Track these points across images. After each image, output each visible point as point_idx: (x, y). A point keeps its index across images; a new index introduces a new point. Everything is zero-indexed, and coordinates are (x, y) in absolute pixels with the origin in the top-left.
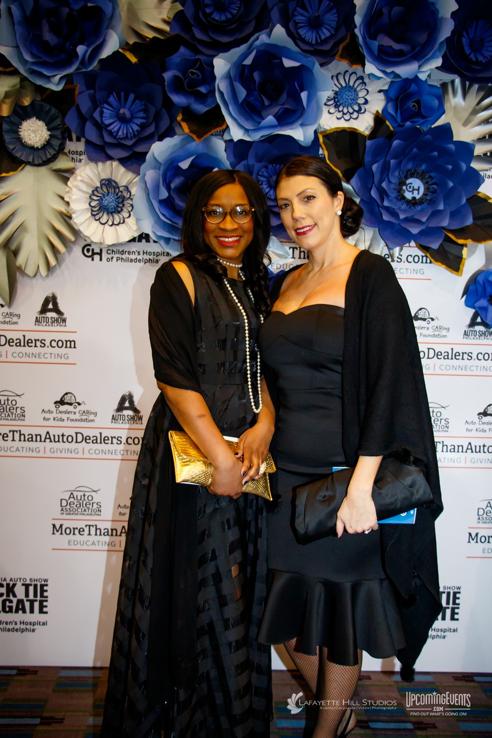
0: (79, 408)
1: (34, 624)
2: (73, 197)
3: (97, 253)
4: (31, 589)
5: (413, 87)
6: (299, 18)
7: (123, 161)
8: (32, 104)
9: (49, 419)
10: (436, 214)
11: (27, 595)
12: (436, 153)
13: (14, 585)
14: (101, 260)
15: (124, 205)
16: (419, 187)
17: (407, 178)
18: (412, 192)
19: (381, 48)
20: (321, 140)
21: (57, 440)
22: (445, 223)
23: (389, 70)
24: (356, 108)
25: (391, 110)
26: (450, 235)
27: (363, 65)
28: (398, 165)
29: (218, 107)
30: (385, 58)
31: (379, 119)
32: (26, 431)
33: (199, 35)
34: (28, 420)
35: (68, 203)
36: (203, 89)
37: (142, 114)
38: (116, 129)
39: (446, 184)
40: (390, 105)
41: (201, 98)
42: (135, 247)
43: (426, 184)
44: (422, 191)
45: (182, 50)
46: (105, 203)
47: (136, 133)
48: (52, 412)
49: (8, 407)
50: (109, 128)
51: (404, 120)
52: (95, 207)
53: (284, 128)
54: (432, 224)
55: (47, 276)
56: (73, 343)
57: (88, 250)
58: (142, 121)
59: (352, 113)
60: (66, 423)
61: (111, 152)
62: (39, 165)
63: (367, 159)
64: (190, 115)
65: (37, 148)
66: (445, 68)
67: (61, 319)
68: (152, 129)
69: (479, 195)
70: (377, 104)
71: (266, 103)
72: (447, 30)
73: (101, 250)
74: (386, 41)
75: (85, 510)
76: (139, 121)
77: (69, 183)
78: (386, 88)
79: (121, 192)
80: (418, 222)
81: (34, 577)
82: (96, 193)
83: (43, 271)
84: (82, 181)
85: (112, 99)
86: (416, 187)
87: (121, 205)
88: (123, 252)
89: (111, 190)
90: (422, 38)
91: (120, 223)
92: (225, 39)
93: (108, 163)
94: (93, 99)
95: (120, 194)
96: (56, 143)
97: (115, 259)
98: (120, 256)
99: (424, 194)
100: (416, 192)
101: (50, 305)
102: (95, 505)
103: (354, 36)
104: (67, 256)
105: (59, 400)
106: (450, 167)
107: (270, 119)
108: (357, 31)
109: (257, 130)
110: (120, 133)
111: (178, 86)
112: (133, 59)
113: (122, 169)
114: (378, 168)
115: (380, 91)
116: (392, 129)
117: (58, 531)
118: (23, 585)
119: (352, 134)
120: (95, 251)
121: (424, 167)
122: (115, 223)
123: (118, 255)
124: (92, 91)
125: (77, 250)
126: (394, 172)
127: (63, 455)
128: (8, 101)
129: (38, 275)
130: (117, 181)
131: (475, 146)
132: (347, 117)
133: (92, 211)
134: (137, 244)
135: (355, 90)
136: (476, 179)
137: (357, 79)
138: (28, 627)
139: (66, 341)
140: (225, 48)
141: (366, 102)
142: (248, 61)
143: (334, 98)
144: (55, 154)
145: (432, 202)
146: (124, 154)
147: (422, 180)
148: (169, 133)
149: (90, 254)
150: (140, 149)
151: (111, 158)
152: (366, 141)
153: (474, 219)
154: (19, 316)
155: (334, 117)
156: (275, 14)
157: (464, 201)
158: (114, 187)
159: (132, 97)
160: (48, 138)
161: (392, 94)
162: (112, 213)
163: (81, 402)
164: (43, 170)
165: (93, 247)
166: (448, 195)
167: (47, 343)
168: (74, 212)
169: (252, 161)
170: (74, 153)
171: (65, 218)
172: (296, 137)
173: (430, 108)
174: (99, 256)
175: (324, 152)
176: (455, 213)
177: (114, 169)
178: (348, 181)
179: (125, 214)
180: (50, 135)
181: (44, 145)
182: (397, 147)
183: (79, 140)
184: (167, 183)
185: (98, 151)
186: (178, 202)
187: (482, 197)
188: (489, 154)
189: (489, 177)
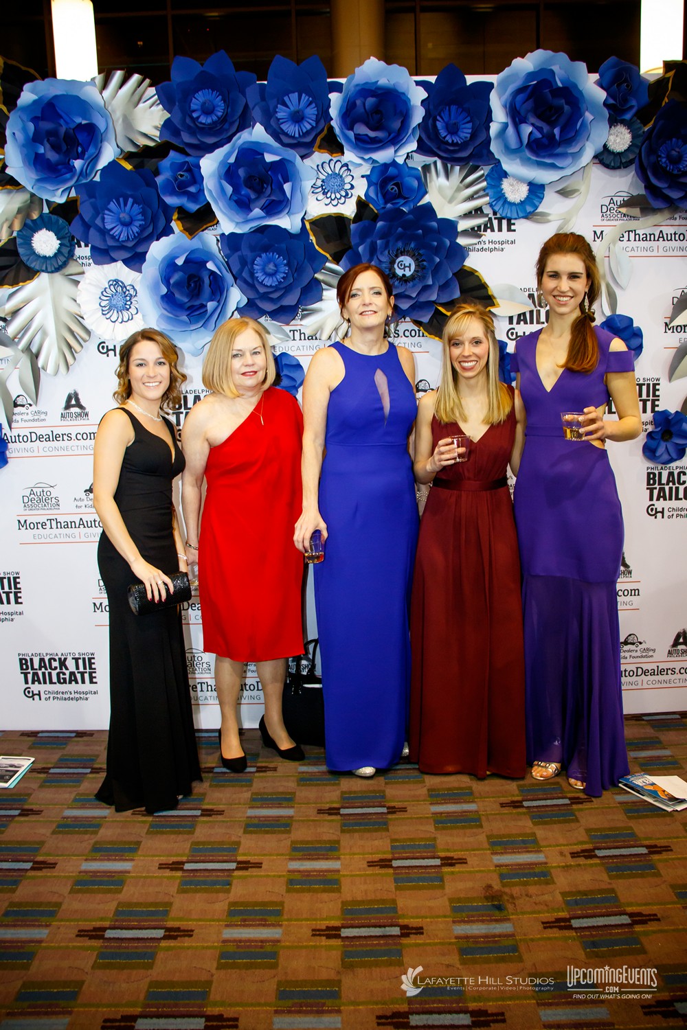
1: (86, 693)
2: (83, 299)
3: (111, 349)
4: (81, 662)
5: (391, 171)
6: (280, 115)
7: (127, 262)
8: (41, 216)
9: (81, 507)
10: (426, 288)
11: (77, 668)
12: (420, 231)
13: (65, 659)
15: (131, 303)
16: (410, 264)
17: (397, 256)
18: (404, 269)
19: (358, 137)
20: (308, 226)
21: (89, 525)
22: (434, 298)
23: (367, 157)
24: (343, 194)
25: (372, 195)
26: (440, 308)
27: (343, 153)
28: (386, 246)
29: (208, 204)
30: (365, 145)
31: (361, 204)
32: (61, 519)
33: (186, 138)
34: (63, 509)
35: (79, 305)
36: (192, 189)
37: (140, 217)
38: (117, 233)
39: (433, 260)
40: (372, 188)
41: (194, 197)
43: (416, 261)
44: (413, 267)
45: (172, 154)
46: (114, 302)
47: (136, 235)
48: (83, 500)
49: (44, 498)
50: (111, 233)
51: (386, 203)
52: (105, 307)
53: (273, 218)
54: (423, 299)
55: (67, 373)
57: (103, 347)
58: (141, 223)
59: (340, 199)
61: (113, 255)
62: (52, 272)
63: (353, 241)
64: (184, 215)
65: (50, 257)
66: (422, 149)
67: (84, 413)
68: (150, 230)
69: (465, 268)
70: (361, 189)
71: (253, 196)
72: (418, 116)
73: (114, 346)
74: (362, 129)
76: (137, 223)
77: (79, 287)
78: (368, 173)
79: (128, 291)
80: (410, 297)
81: (81, 652)
82: (105, 293)
83: (63, 369)
84: (90, 284)
85: (112, 206)
86: (407, 264)
87: (129, 303)
89: (119, 289)
90: (396, 125)
91: (129, 319)
92: (211, 140)
93: (113, 264)
94: (95, 207)
95: (127, 292)
96: (65, 251)
99: (415, 271)
100: (407, 269)
101: (73, 401)
103: (331, 128)
104: (82, 352)
105: (88, 488)
106: (435, 244)
107: (257, 212)
108: (333, 123)
109: (247, 221)
110: (121, 237)
111: (170, 188)
112: (128, 167)
113: (127, 269)
114: (364, 250)
115: (363, 176)
116: (376, 211)
117: (98, 609)
118: (73, 658)
119: (340, 220)
120: (109, 347)
121: (412, 245)
122: (125, 319)
124: (93, 200)
125: (92, 346)
126: (382, 253)
128: (20, 216)
129: (58, 373)
130: (123, 280)
131: (457, 222)
132: (335, 202)
133: (103, 310)
135: (341, 177)
136: (462, 253)
137: (342, 167)
138: (82, 696)
139: (90, 434)
140: (211, 149)
142: (232, 160)
143: (322, 186)
144: (65, 261)
145: (423, 278)
146: (127, 255)
147: (412, 257)
148: (168, 231)
149: (105, 350)
150: (140, 250)
151: (115, 260)
152: (350, 224)
153: (461, 292)
154: (46, 413)
155: (322, 203)
156: (256, 113)
157: (450, 275)
158: (121, 287)
159: (130, 201)
160: (58, 246)
161: (374, 179)
162: (121, 311)
164: (57, 276)
165: (107, 343)
166: (436, 270)
167: (73, 437)
168: (85, 313)
169: (245, 251)
170: (82, 258)
171: (78, 319)
172: (283, 227)
173: (411, 189)
174: (113, 352)
175: (313, 238)
176: (444, 287)
177: (118, 270)
178: (338, 263)
179: (133, 311)
180: (60, 244)
181: (56, 254)
182: (382, 227)
183: (86, 245)
184: (166, 280)
185: (103, 255)
186: (178, 296)
187: (468, 270)
188: (476, 229)
189: (478, 250)
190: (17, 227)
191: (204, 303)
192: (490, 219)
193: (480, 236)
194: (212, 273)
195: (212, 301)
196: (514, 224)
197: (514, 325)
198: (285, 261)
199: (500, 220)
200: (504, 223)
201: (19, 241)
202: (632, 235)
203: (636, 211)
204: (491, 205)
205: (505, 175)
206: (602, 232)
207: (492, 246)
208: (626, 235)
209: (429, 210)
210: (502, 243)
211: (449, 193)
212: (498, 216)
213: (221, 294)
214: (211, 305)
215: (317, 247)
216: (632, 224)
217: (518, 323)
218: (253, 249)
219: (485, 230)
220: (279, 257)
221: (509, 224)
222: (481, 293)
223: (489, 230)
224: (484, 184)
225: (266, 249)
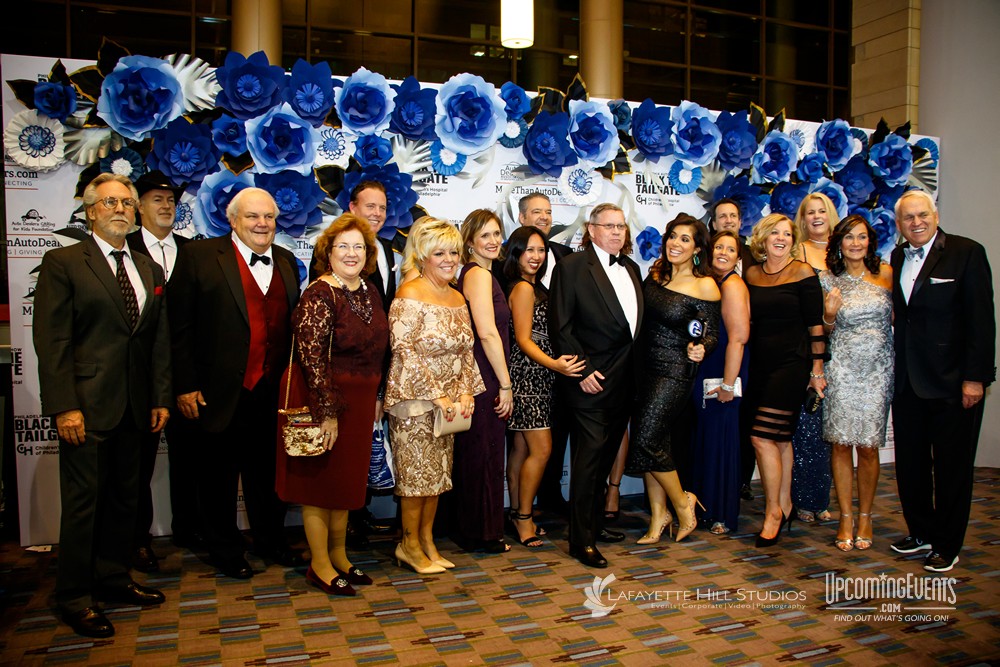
5: (372, 140)
6: (299, 96)
8: (122, 148)
12: (389, 181)
19: (352, 117)
20: (315, 173)
22: (396, 224)
23: (357, 130)
24: (337, 152)
25: (359, 155)
26: (400, 231)
27: (341, 127)
29: (248, 152)
30: (355, 122)
31: (352, 160)
33: (235, 107)
36: (237, 141)
37: (197, 156)
38: (178, 166)
40: (359, 151)
41: (236, 146)
45: (224, 116)
47: (193, 169)
50: (175, 166)
51: (368, 161)
53: (292, 166)
58: (197, 160)
59: (335, 155)
63: (345, 184)
64: (229, 158)
66: (392, 129)
68: (203, 166)
69: (417, 206)
70: (351, 150)
71: (280, 149)
72: (391, 107)
74: (356, 113)
76: (195, 161)
78: (357, 140)
85: (177, 146)
87: (184, 216)
90: (377, 111)
92: (251, 109)
94: (164, 147)
95: (183, 208)
103: (334, 110)
106: (398, 189)
107: (282, 161)
108: (336, 107)
109: (274, 166)
110: (182, 169)
111: (221, 138)
112: (191, 121)
115: (352, 142)
116: (360, 166)
119: (336, 169)
124: (163, 142)
128: (104, 147)
131: (411, 176)
132: (332, 157)
135: (337, 141)
136: (414, 196)
137: (338, 134)
140: (253, 115)
141: (344, 148)
142: (268, 124)
143: (323, 146)
148: (216, 169)
150: (196, 179)
152: (344, 173)
155: (323, 158)
156: (284, 94)
157: (407, 210)
159: (190, 144)
160: (131, 171)
161: (360, 144)
166: (398, 206)
169: (270, 186)
172: (298, 172)
173: (384, 153)
175: (318, 180)
176: (402, 218)
178: (334, 199)
180: (133, 170)
184: (216, 202)
187: (419, 207)
188: (423, 180)
189: (424, 195)
190: (103, 156)
192: (432, 175)
193: (425, 185)
196: (446, 179)
198: (297, 195)
199: (438, 176)
200: (441, 177)
201: (102, 165)
202: (520, 189)
203: (522, 174)
204: (433, 166)
205: (443, 147)
206: (501, 187)
207: (432, 192)
208: (516, 189)
209: (394, 167)
210: (439, 190)
211: (406, 156)
212: (437, 173)
215: (320, 187)
216: (520, 183)
218: (275, 184)
219: (428, 182)
220: (293, 191)
221: (444, 178)
223: (431, 182)
224: (429, 152)
225: (285, 185)
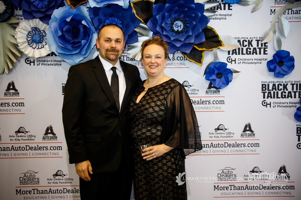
0: (27, 134)
2: (18, 36)
3: (32, 62)
7: (41, 19)
9: (13, 140)
10: (188, 37)
12: (186, 9)
14: (34, 65)
15: (43, 39)
16: (181, 25)
17: (175, 21)
18: (178, 27)
20: (132, 5)
21: (17, 149)
22: (192, 41)
26: (195, 47)
28: (170, 16)
32: (2, 146)
34: (3, 141)
35: (16, 39)
38: (37, 4)
39: (192, 23)
42: (50, 58)
43: (184, 23)
44: (182, 27)
46: (34, 38)
47: (47, 6)
48: (14, 137)
50: (33, 4)
52: (29, 40)
53: (115, 1)
54: (187, 42)
55: (9, 73)
56: (23, 104)
57: (28, 61)
60: (21, 142)
61: (34, 15)
62: (2, 22)
63: (154, 13)
65: (0, 14)
67: (17, 93)
68: (53, 4)
69: (208, 27)
73: (34, 60)
75: (32, 182)
77: (16, 30)
79: (42, 33)
80: (180, 41)
82: (29, 34)
83: (6, 71)
84: (21, 28)
86: (179, 25)
87: (42, 39)
88: (44, 61)
89: (37, 32)
91: (42, 48)
93: (34, 20)
95: (41, 34)
96: (9, 11)
97: (41, 64)
98: (43, 63)
99: (183, 28)
100: (179, 27)
101: (11, 87)
102: (36, 180)
104: (18, 63)
105: (17, 131)
106: (194, 15)
109: (102, 2)
110: (39, 6)
113: (41, 23)
114: (159, 17)
117: (19, 193)
120: (31, 61)
121: (182, 16)
122: (40, 47)
123: (42, 63)
125: (23, 61)
126: (167, 19)
127: (20, 156)
129: (5, 73)
130: (39, 28)
131: (205, 5)
133: (28, 42)
134: (51, 57)
136: (206, 20)
139: (20, 103)
144: (9, 17)
145: (187, 32)
146: (41, 15)
147: (182, 21)
148: (62, 5)
149: (29, 62)
150: (48, 13)
151: (35, 18)
152: (153, 5)
153: (206, 39)
157: (201, 30)
158: (38, 31)
162: (38, 43)
163: (28, 131)
164: (5, 24)
165: (30, 59)
166: (194, 28)
167: (11, 104)
168: (19, 43)
169: (101, 17)
170: (18, 16)
171: (16, 46)
172: (120, 5)
174: (33, 63)
175: (134, 11)
176: (197, 37)
177: (37, 23)
178: (146, 24)
179: (44, 43)
180: (6, 8)
181: (4, 12)
182: (168, 7)
183: (20, 9)
184: (61, 29)
185: (29, 15)
186: (67, 36)
187: (209, 28)
188: (213, 8)
189: (214, 19)
191: (80, 41)
192: (220, 4)
193: (215, 12)
194: (84, 26)
195: (84, 40)
196: (231, 6)
197: (231, 55)
198: (120, 22)
199: (225, 4)
200: (227, 5)
202: (290, 11)
206: (275, 10)
207: (221, 17)
208: (287, 11)
210: (226, 15)
212: (224, 2)
213: (89, 36)
214: (83, 42)
215: (136, 16)
216: (291, 6)
217: (232, 54)
218: (105, 15)
219: (217, 9)
220: (117, 20)
221: (229, 6)
222: (215, 39)
223: (219, 9)
225: (111, 15)
